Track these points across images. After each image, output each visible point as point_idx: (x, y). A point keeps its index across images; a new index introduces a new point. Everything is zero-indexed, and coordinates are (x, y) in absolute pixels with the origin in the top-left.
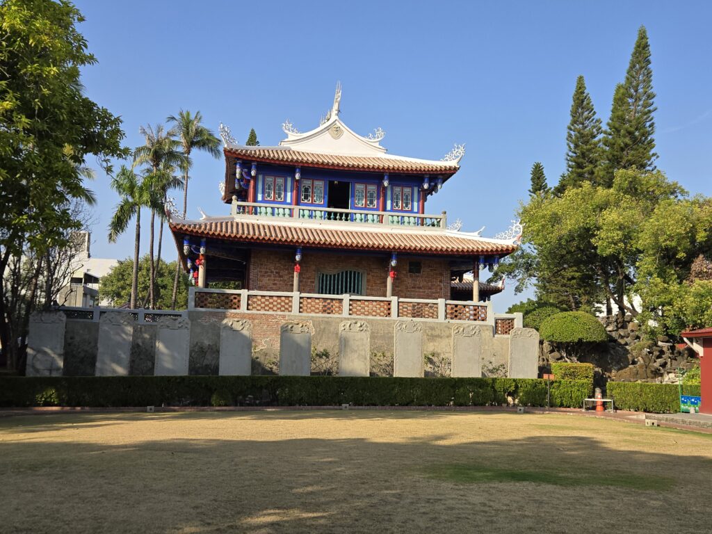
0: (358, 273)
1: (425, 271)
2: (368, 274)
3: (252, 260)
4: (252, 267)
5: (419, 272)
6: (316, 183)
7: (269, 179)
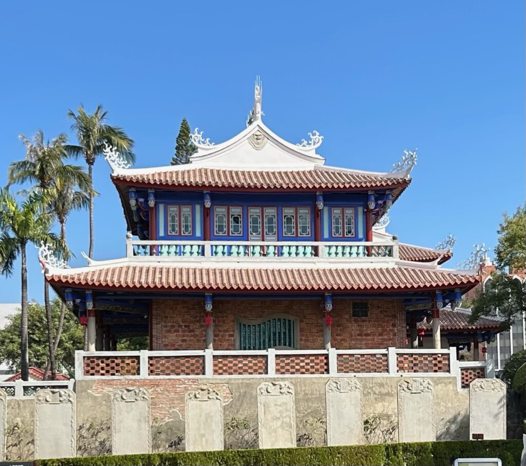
0: (289, 321)
1: (373, 313)
2: (301, 321)
3: (154, 312)
4: (154, 322)
5: (366, 315)
6: (233, 210)
7: (173, 209)
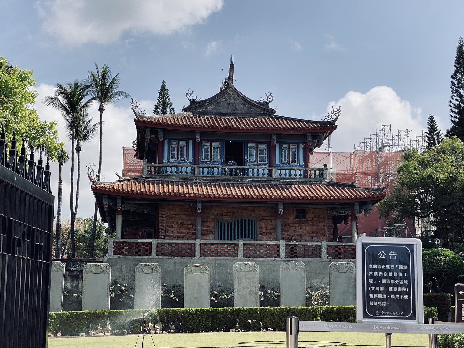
0: (252, 221)
1: (310, 217)
2: (260, 221)
5: (305, 218)
6: (214, 144)
7: (174, 143)
